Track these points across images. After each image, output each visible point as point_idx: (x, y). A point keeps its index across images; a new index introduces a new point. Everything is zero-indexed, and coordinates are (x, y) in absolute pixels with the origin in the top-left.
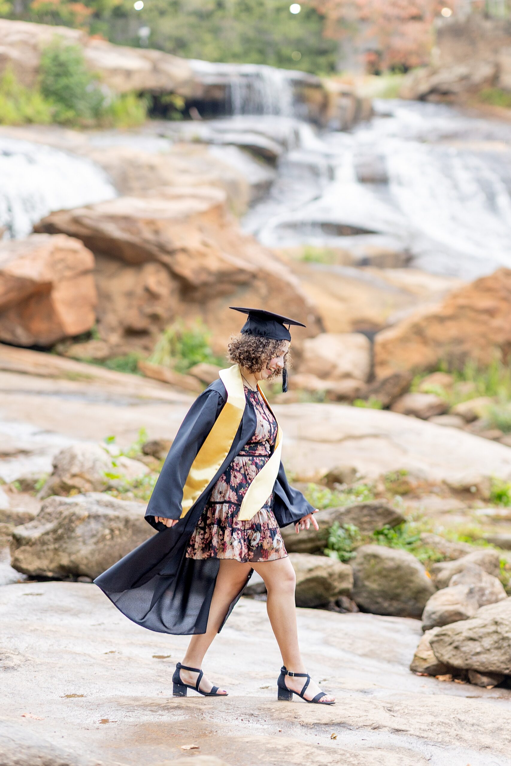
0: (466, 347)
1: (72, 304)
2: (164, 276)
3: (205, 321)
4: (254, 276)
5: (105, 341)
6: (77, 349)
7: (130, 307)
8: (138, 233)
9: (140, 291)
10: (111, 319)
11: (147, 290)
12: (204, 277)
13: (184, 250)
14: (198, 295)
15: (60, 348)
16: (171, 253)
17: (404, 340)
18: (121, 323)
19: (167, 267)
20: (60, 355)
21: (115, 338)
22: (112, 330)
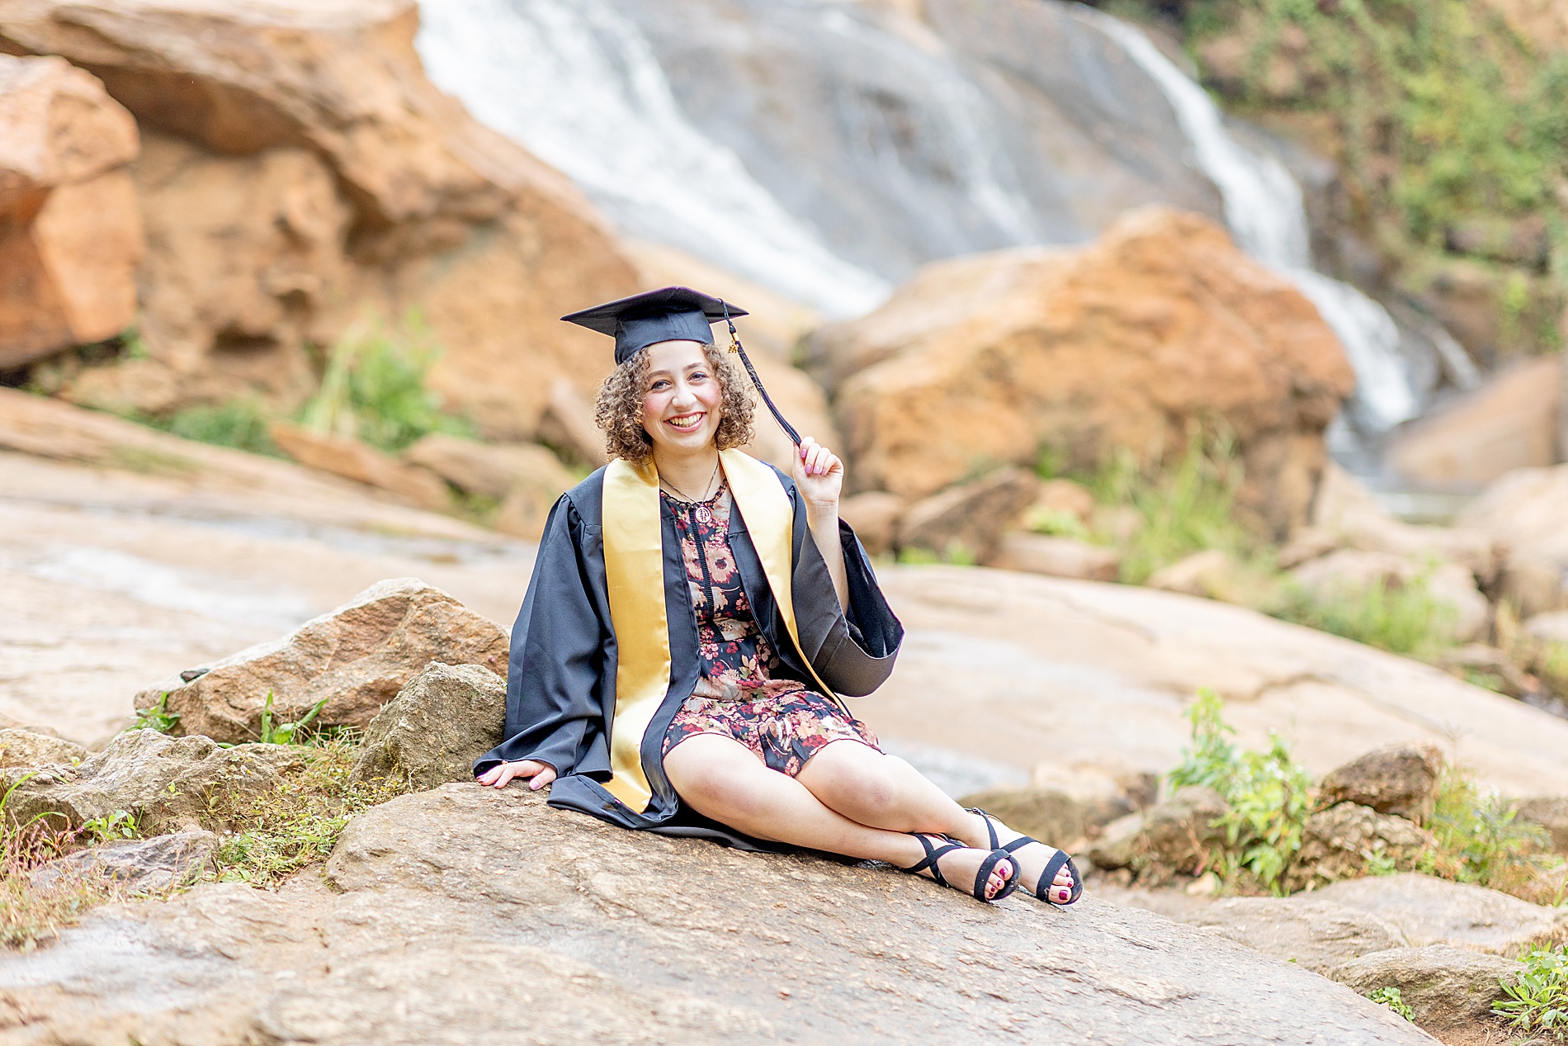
0: (1099, 416)
1: (86, 253)
2: (320, 188)
3: (395, 317)
4: (512, 203)
5: (163, 362)
6: (93, 382)
7: (231, 270)
8: (265, 65)
9: (261, 226)
10: (172, 300)
11: (284, 226)
12: (414, 200)
13: (372, 121)
14: (385, 246)
15: (48, 377)
16: (344, 125)
17: (956, 390)
18: (204, 314)
19: (328, 160)
20: (52, 395)
21: (189, 355)
22: (180, 331)
